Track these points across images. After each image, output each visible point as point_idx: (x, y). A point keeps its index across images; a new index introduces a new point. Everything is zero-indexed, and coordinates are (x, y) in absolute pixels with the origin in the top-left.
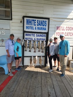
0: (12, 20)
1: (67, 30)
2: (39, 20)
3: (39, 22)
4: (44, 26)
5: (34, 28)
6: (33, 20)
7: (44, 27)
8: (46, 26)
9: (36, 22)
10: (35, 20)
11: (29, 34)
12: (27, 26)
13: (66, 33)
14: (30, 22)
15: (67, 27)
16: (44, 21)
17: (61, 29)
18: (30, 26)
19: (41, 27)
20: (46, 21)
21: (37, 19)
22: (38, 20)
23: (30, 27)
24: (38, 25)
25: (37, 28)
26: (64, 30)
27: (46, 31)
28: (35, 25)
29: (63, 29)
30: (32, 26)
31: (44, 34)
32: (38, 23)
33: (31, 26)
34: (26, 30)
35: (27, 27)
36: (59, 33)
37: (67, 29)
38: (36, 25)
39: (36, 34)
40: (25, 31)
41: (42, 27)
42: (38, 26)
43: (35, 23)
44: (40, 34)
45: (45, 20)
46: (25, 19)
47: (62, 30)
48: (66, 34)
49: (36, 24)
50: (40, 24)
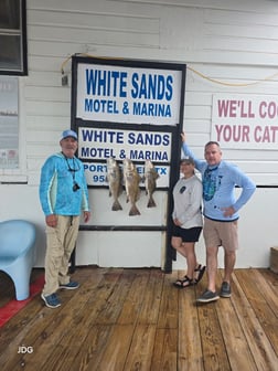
0: (25, 73)
1: (263, 116)
2: (140, 71)
3: (139, 83)
4: (160, 97)
5: (120, 107)
6: (115, 75)
7: (164, 101)
8: (169, 98)
9: (128, 80)
10: (124, 75)
11: (98, 131)
12: (91, 97)
13: (259, 128)
14: (102, 82)
15: (264, 103)
16: (161, 78)
17: (238, 112)
18: (101, 98)
19: (148, 102)
20: (170, 78)
21: (130, 71)
22: (135, 75)
23: (104, 102)
24: (134, 96)
25: (130, 107)
26: (252, 116)
27: (172, 121)
28: (123, 94)
29: (246, 111)
30: (111, 98)
31: (162, 134)
32: (135, 85)
33: (106, 98)
34: (82, 114)
35: (89, 105)
36: (228, 127)
37: (265, 110)
38: (129, 94)
39: (126, 133)
40: (80, 119)
41: (151, 101)
42: (137, 100)
43: (123, 84)
44: (144, 133)
45: (165, 73)
46: (82, 68)
47: (243, 115)
48: (260, 134)
49: (129, 89)
50: (143, 92)
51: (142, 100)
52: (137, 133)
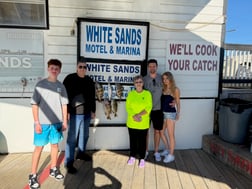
1: (198, 54)
2: (121, 27)
3: (120, 34)
4: (133, 43)
5: (108, 50)
6: (105, 29)
7: (136, 46)
8: (139, 44)
9: (113, 32)
10: (111, 29)
11: (94, 64)
12: (90, 43)
13: (195, 61)
14: (96, 34)
15: (198, 46)
16: (134, 31)
17: (182, 51)
18: (96, 43)
19: (125, 46)
20: (139, 31)
21: (114, 26)
22: (118, 29)
23: (98, 46)
24: (117, 42)
25: (115, 49)
26: (191, 54)
28: (110, 41)
29: (187, 51)
30: (102, 43)
31: (135, 66)
32: (117, 35)
33: (99, 44)
34: (85, 54)
35: (88, 48)
36: (176, 61)
37: (199, 50)
38: (114, 41)
39: (112, 65)
41: (128, 45)
42: (119, 45)
43: (110, 35)
44: (123, 66)
45: (136, 28)
46: (84, 25)
47: (186, 53)
48: (196, 65)
49: (113, 37)
50: (123, 40)
51: (122, 45)
52: (119, 66)
